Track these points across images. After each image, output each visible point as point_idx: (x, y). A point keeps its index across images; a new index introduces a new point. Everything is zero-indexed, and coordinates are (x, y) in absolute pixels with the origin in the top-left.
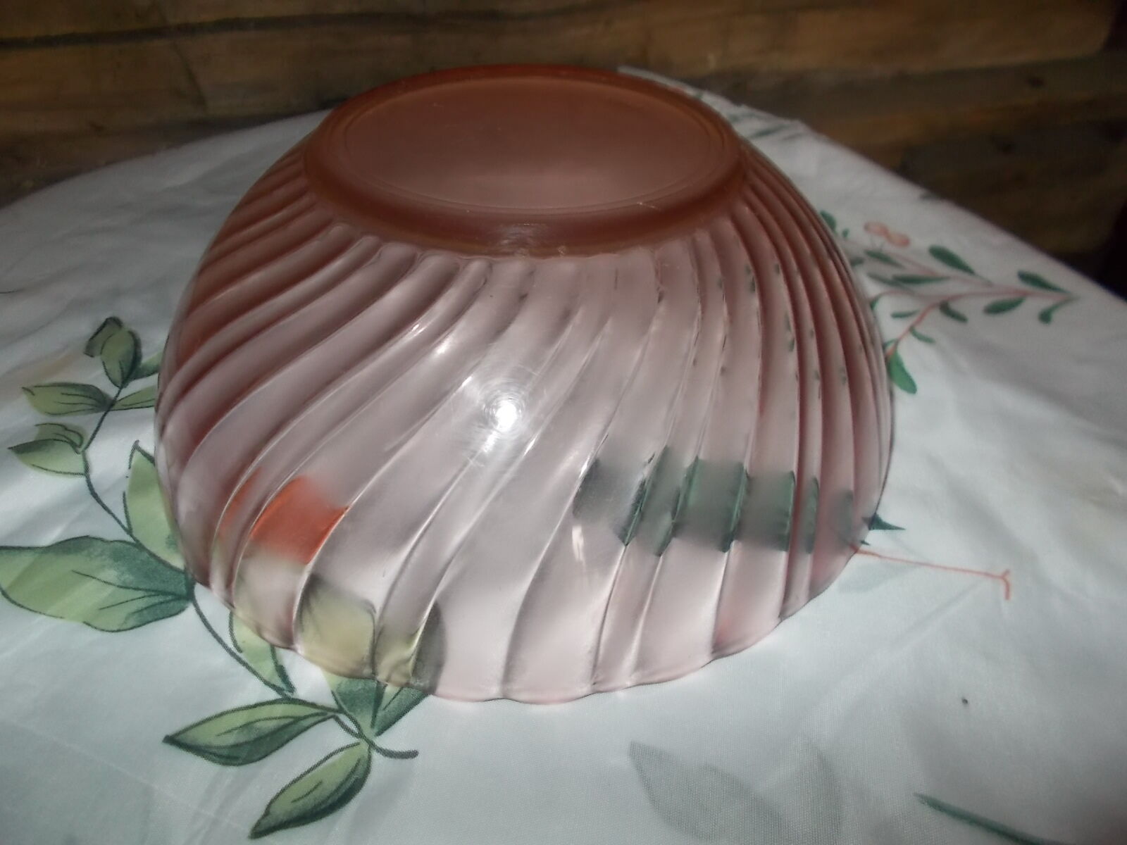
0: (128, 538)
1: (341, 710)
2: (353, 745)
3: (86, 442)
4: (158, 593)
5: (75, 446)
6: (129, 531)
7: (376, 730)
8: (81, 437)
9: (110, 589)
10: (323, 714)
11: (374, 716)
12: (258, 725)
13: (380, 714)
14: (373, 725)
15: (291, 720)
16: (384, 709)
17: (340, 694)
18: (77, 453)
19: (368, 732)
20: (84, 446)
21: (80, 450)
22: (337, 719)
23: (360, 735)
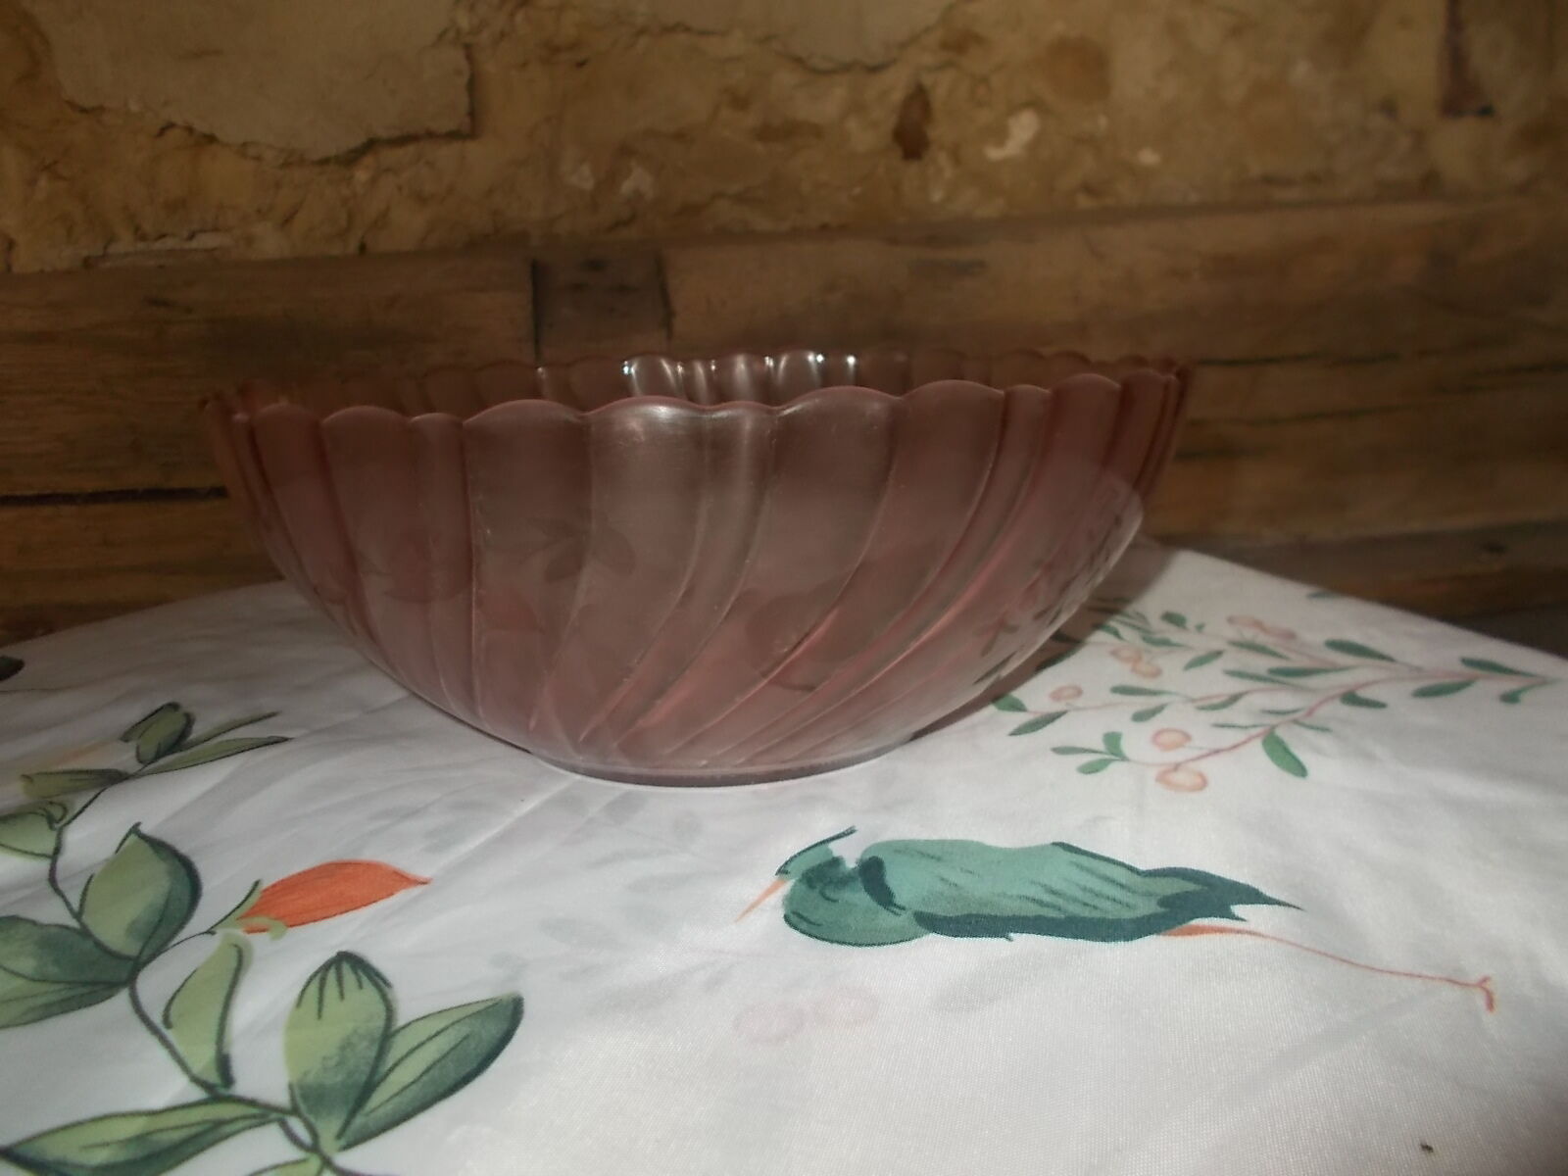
0: (73, 923)
1: (295, 1111)
2: (297, 1163)
3: (68, 818)
4: (85, 984)
5: (51, 821)
6: (78, 916)
7: (343, 1142)
8: (65, 810)
9: (19, 982)
10: (262, 1114)
11: (347, 1124)
12: (155, 1137)
13: (359, 1121)
14: (339, 1136)
15: (207, 1126)
16: (367, 1115)
17: (301, 1088)
18: (51, 827)
19: (328, 1143)
20: (64, 821)
21: (57, 826)
22: (283, 1125)
23: (314, 1148)
